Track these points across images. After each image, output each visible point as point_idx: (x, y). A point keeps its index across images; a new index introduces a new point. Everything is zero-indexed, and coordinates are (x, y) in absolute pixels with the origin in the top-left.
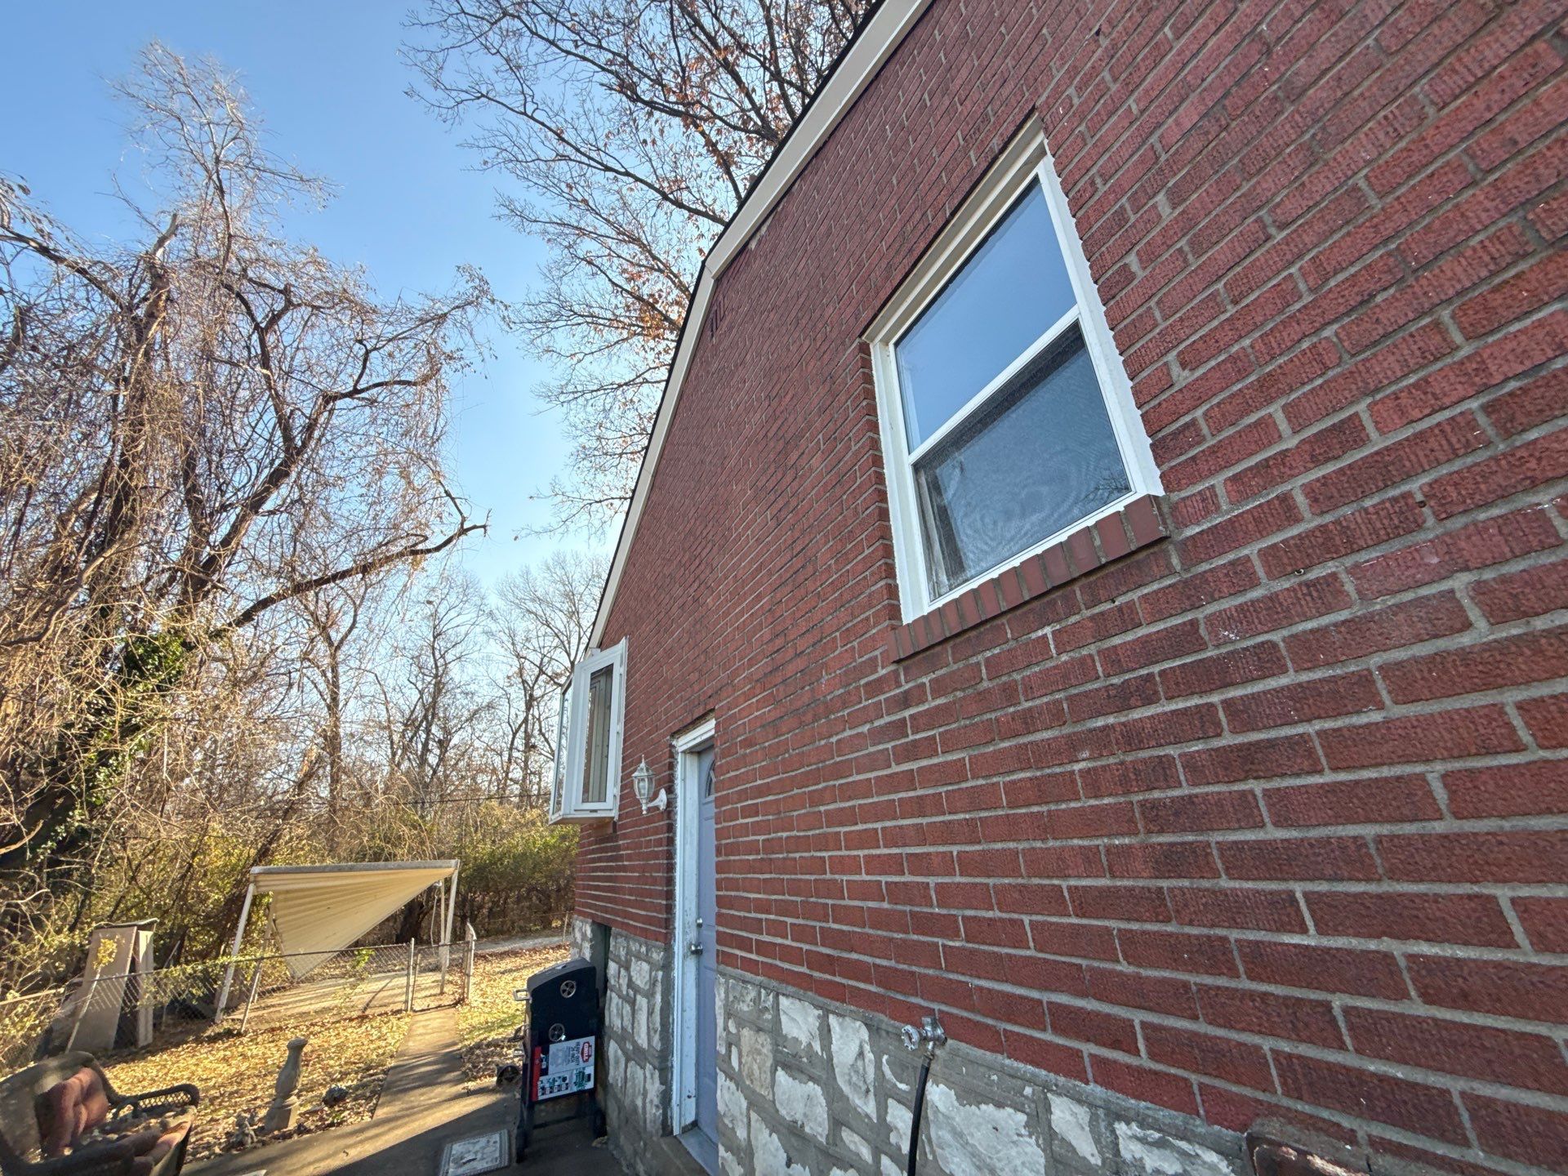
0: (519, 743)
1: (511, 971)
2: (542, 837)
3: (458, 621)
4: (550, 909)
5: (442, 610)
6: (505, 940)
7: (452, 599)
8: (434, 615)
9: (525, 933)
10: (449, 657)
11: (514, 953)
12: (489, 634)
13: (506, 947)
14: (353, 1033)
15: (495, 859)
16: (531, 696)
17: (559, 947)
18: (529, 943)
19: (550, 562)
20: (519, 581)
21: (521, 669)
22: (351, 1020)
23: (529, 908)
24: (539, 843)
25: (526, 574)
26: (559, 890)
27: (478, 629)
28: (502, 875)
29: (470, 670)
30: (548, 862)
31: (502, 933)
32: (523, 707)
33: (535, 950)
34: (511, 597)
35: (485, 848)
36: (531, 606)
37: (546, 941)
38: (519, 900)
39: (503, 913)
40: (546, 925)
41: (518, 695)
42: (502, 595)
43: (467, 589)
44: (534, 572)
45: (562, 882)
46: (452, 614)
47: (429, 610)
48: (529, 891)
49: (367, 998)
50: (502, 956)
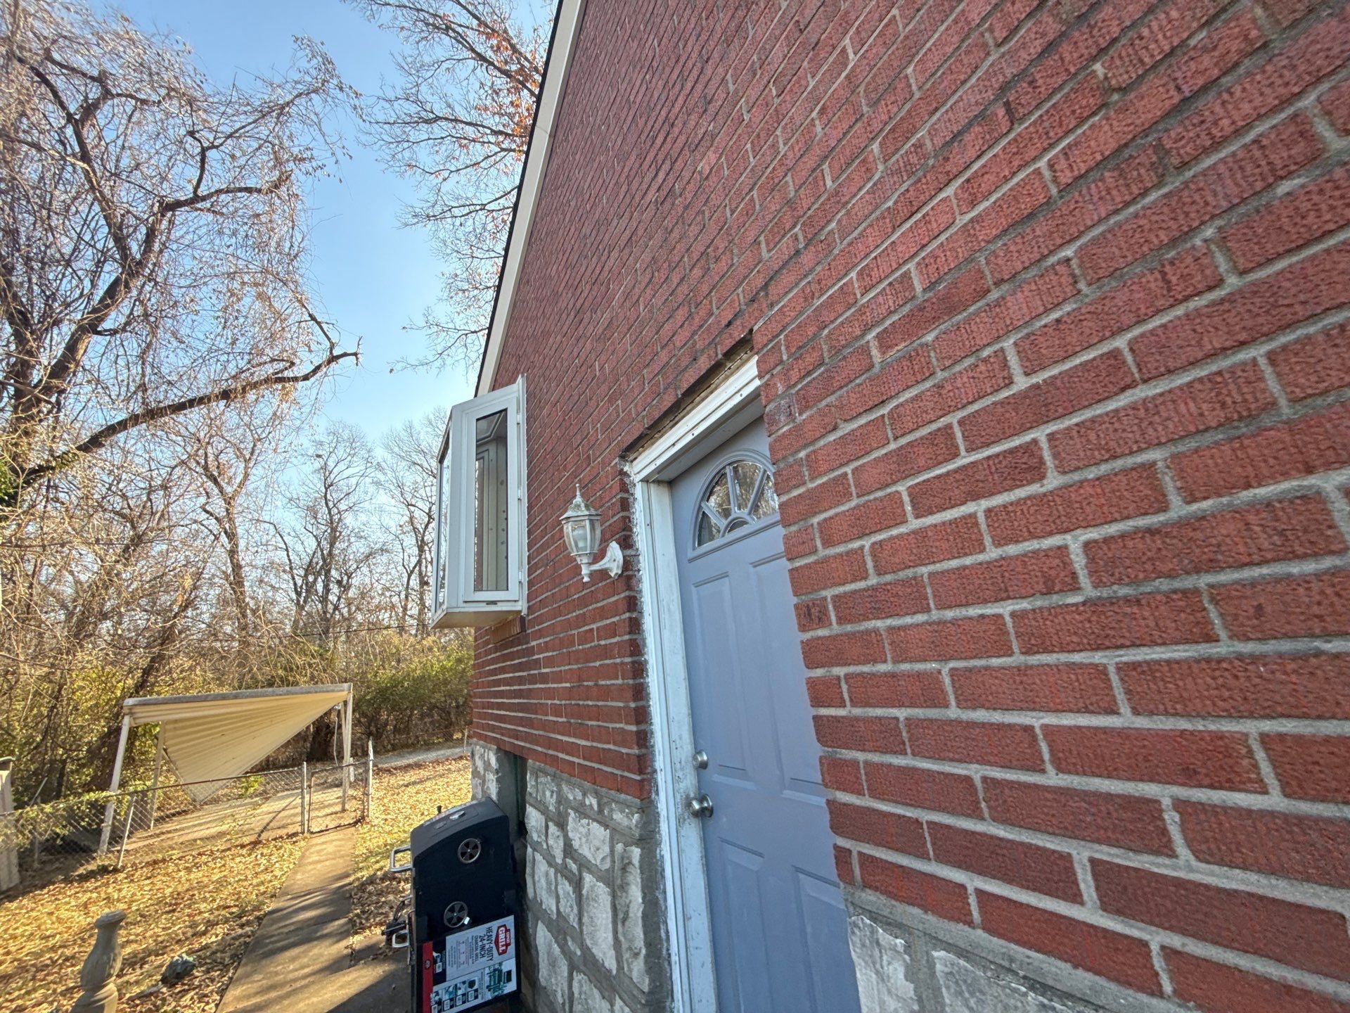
0: (415, 582)
1: (414, 783)
2: (439, 661)
3: (347, 473)
4: (451, 724)
5: (331, 464)
6: (410, 753)
7: (341, 453)
8: (324, 467)
9: (429, 746)
10: (342, 507)
11: (418, 766)
12: (377, 483)
13: (411, 760)
14: (240, 864)
15: (396, 683)
16: (423, 540)
17: (461, 758)
18: (432, 755)
19: (432, 417)
20: (404, 435)
21: (411, 518)
22: (243, 846)
23: (431, 723)
24: (436, 667)
25: (410, 428)
26: (458, 707)
27: (368, 480)
28: (403, 696)
29: (363, 517)
30: (446, 682)
31: (407, 746)
32: (416, 551)
33: (437, 762)
34: (396, 449)
35: (386, 674)
36: (416, 458)
37: (448, 752)
38: (422, 716)
39: (407, 730)
40: (448, 738)
41: (410, 541)
42: (388, 448)
43: (354, 442)
44: (417, 426)
45: (461, 701)
46: (342, 466)
47: (318, 464)
48: (431, 709)
49: (267, 818)
50: (406, 768)
